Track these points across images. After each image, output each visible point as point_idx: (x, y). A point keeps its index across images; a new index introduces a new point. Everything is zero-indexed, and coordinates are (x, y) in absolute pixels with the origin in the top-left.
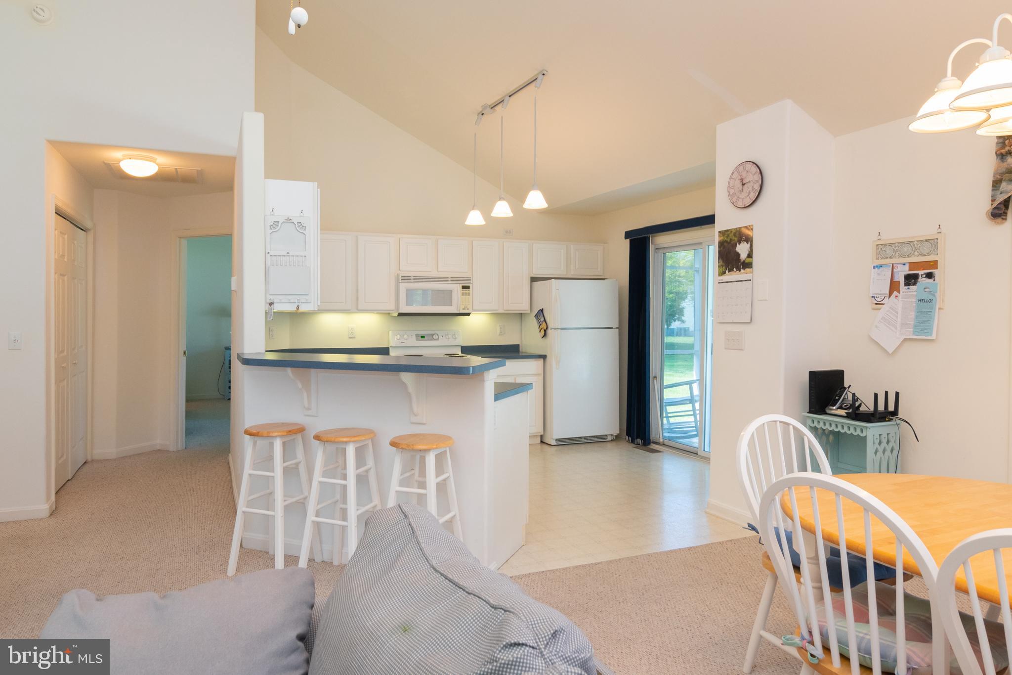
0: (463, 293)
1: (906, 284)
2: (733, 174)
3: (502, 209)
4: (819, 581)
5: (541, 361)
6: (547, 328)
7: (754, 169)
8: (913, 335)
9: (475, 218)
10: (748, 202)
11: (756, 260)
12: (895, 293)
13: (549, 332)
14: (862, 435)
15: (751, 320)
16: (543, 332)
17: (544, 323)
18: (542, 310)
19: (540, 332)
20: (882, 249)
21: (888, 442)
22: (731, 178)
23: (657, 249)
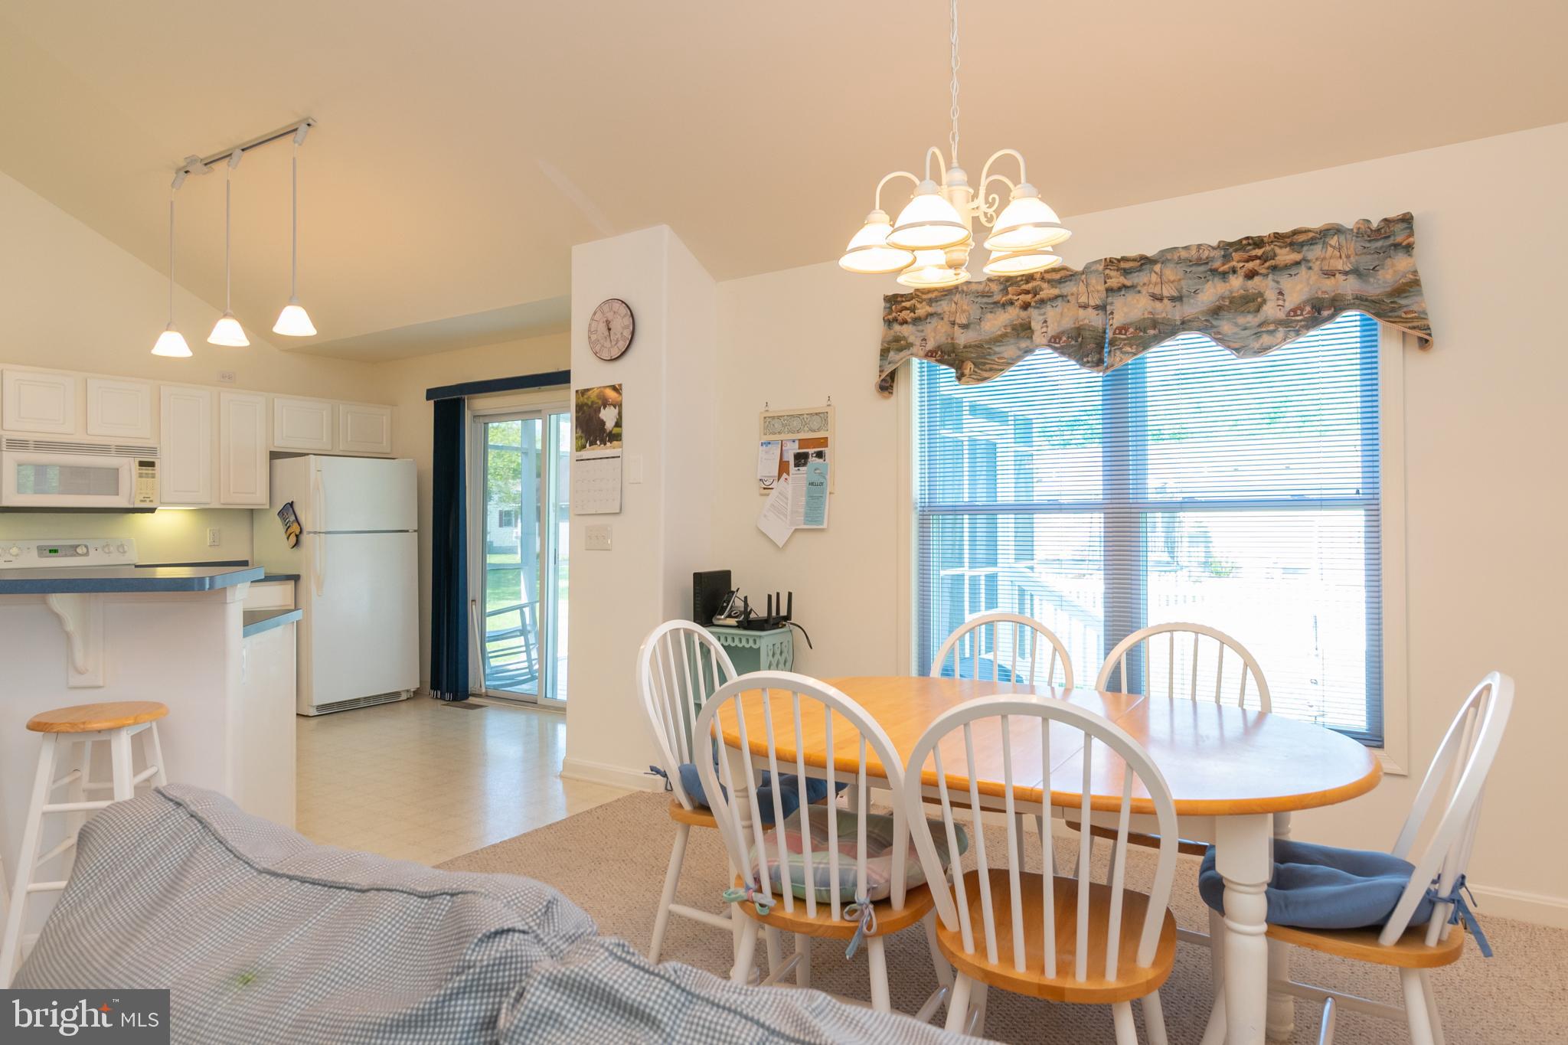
0: (140, 474)
1: (796, 465)
2: (595, 314)
3: (229, 333)
4: (749, 817)
5: (290, 585)
6: (301, 532)
7: (623, 310)
8: (805, 524)
9: (172, 345)
10: (616, 353)
11: (626, 430)
12: (785, 475)
13: (305, 538)
14: (755, 647)
15: (621, 509)
16: (293, 539)
17: (296, 524)
18: (291, 504)
19: (288, 538)
20: (772, 423)
21: (781, 653)
22: (592, 319)
23: (475, 417)
